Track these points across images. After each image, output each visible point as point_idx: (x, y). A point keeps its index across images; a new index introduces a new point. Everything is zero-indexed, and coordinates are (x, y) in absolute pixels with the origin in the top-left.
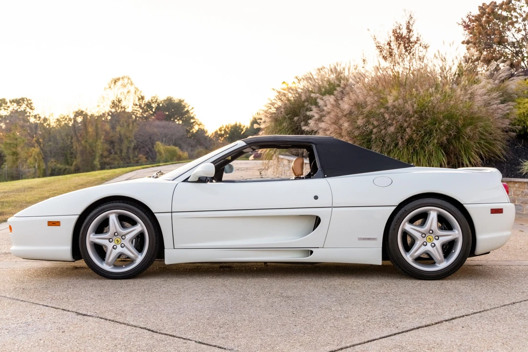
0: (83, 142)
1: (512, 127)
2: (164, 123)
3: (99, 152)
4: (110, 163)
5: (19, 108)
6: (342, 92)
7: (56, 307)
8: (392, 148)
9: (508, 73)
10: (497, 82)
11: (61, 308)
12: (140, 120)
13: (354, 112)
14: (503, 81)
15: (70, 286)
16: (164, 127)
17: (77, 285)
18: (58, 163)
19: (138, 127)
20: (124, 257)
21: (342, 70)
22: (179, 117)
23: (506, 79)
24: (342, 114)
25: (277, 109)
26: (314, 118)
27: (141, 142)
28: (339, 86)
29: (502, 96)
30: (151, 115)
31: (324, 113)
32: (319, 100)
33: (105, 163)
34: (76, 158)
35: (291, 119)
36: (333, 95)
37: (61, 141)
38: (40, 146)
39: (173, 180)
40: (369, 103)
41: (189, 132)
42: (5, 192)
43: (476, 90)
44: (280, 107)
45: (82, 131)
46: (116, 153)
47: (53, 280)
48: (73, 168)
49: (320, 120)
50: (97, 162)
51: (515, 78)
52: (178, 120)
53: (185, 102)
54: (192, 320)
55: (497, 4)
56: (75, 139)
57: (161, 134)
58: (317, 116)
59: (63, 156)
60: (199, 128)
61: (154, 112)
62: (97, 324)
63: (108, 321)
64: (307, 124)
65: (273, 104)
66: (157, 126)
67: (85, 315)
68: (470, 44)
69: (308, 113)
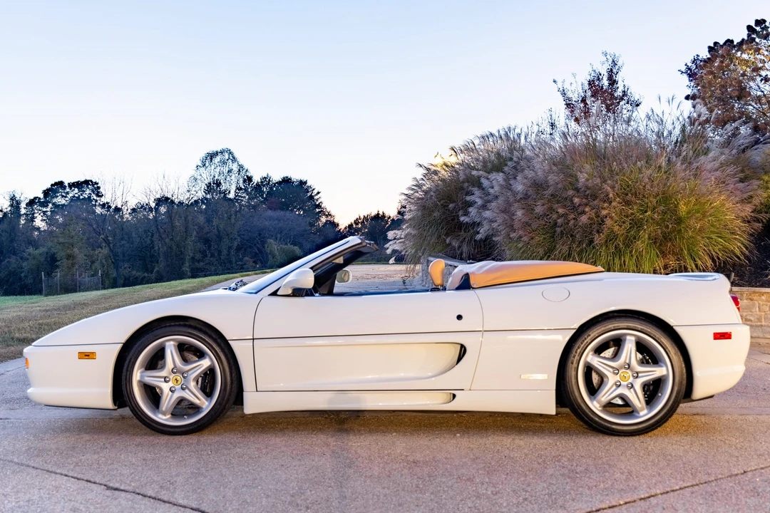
0: (167, 240)
1: (757, 216)
2: (279, 213)
3: (189, 253)
4: (204, 269)
5: (81, 195)
6: (515, 168)
7: (79, 477)
8: (584, 245)
9: (752, 139)
10: (734, 151)
11: (85, 479)
12: (246, 209)
13: (531, 195)
14: (744, 151)
15: (107, 445)
16: (278, 219)
17: (118, 443)
18: (133, 269)
19: (242, 220)
20: (186, 403)
21: (516, 137)
22: (300, 205)
23: (747, 147)
24: (514, 198)
25: (426, 192)
26: (476, 205)
27: (247, 240)
28: (511, 159)
29: (742, 171)
30: (262, 202)
31: (490, 197)
32: (483, 180)
33: (197, 269)
34: (158, 263)
35: (445, 206)
36: (503, 172)
37: (138, 240)
38: (109, 246)
39: (256, 293)
40: (551, 182)
41: (314, 225)
42: (47, 311)
43: (704, 163)
44: (430, 189)
45: (165, 226)
46: (212, 255)
47: (86, 437)
48: (153, 276)
49: (484, 207)
50: (186, 268)
51: (760, 146)
52: (299, 209)
53: (308, 184)
54: (268, 496)
55: (735, 43)
56: (156, 236)
57: (275, 229)
58: (480, 202)
59: (140, 260)
60: (327, 221)
61: (265, 199)
62: (130, 503)
63: (147, 499)
64: (467, 214)
65: (419, 186)
66: (268, 217)
67: (116, 489)
68: (698, 100)
69: (468, 198)
